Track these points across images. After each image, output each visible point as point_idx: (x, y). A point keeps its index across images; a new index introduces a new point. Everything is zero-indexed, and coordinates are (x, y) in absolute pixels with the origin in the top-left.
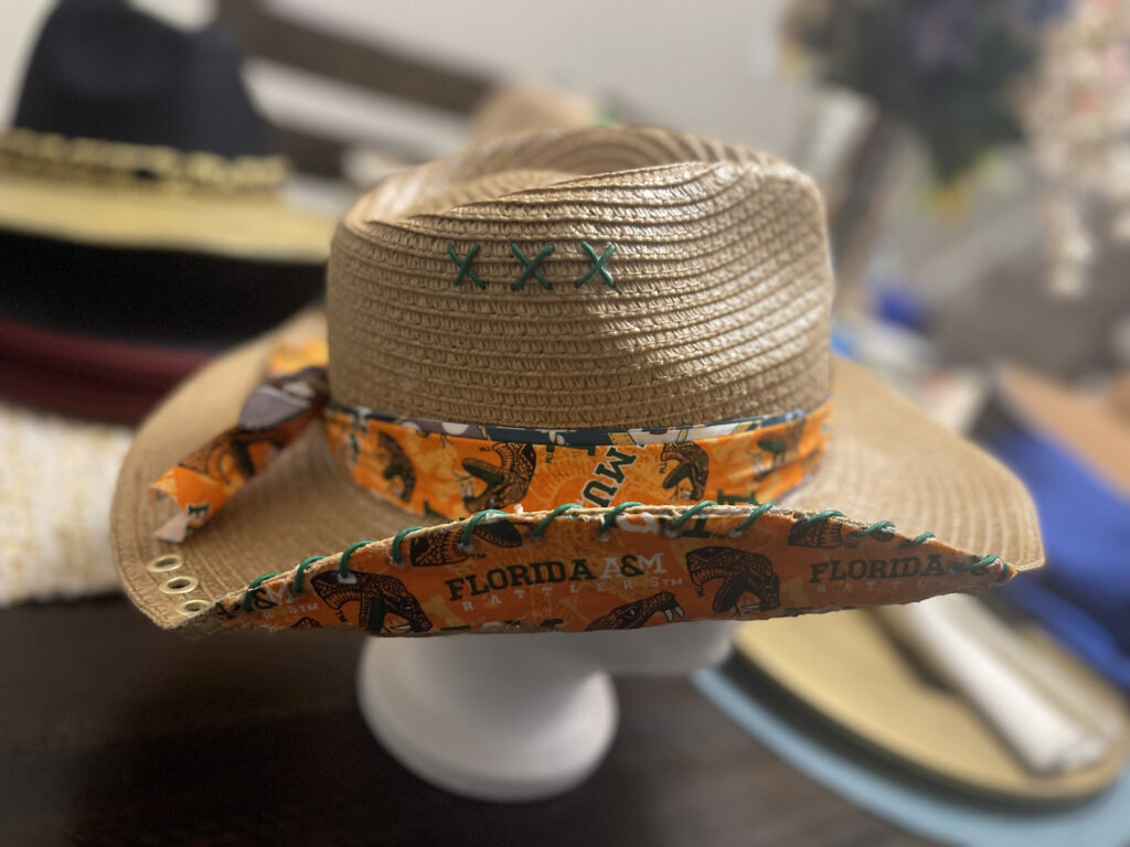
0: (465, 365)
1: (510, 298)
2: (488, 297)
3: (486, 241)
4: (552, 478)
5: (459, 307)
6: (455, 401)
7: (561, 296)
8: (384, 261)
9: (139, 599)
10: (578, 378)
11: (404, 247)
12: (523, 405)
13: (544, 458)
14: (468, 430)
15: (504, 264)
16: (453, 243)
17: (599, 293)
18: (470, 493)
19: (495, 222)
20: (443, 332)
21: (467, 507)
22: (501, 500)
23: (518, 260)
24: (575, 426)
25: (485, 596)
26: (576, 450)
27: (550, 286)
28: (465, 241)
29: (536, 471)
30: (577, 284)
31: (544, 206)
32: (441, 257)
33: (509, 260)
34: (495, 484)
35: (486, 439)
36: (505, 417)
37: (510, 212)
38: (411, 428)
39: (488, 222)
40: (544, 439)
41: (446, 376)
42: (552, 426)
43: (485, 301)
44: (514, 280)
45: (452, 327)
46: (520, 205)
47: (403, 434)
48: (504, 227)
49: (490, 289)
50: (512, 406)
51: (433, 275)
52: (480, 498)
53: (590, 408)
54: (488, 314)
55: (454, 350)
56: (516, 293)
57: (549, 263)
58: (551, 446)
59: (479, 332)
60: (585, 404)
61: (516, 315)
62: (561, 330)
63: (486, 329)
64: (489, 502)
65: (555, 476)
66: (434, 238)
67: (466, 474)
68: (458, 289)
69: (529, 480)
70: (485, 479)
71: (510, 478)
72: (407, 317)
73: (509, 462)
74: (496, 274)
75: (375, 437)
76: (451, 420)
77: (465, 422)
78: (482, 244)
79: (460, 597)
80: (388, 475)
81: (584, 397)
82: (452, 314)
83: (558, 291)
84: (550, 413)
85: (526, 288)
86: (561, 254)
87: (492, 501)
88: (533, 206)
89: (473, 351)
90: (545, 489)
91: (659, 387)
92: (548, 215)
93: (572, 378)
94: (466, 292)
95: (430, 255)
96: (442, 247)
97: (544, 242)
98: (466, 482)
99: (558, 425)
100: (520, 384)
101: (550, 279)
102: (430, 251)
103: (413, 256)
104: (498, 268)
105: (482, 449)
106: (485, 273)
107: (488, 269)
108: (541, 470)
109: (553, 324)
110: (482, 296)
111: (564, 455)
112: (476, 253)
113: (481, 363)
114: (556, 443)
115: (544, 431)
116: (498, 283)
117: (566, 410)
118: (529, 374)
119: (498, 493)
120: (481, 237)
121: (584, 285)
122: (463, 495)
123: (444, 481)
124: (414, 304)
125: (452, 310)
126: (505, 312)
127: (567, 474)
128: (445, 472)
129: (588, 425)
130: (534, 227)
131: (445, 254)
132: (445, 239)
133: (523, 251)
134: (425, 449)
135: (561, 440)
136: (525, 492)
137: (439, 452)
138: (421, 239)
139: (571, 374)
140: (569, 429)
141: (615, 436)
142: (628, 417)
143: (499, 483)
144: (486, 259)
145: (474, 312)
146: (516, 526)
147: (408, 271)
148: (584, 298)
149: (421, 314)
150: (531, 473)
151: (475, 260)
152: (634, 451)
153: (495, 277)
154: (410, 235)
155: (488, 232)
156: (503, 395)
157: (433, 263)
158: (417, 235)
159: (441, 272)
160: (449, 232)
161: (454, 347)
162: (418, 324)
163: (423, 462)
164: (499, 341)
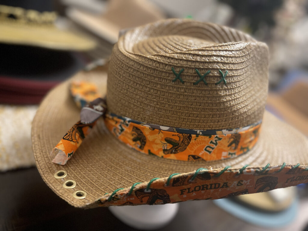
0: (172, 108)
1: (192, 87)
2: (185, 87)
3: (186, 67)
4: (195, 145)
5: (173, 89)
6: (166, 119)
7: (211, 88)
8: (145, 71)
9: (58, 192)
10: (210, 114)
11: (154, 67)
12: (190, 122)
13: (194, 139)
14: (169, 129)
15: (192, 76)
16: (174, 67)
17: (222, 87)
18: (166, 148)
19: (189, 61)
20: (165, 97)
21: (164, 153)
22: (177, 151)
23: (198, 75)
24: (206, 129)
25: (191, 193)
26: (205, 137)
27: (207, 84)
28: (178, 67)
29: (191, 143)
30: (216, 84)
31: (206, 56)
32: (169, 72)
33: (194, 75)
34: (176, 146)
35: (175, 132)
36: (183, 125)
37: (195, 57)
38: (148, 127)
39: (187, 61)
40: (195, 133)
41: (164, 111)
42: (199, 129)
43: (183, 88)
44: (195, 82)
45: (169, 96)
46: (198, 55)
47: (144, 128)
48: (193, 63)
49: (185, 84)
50: (186, 122)
51: (165, 78)
52: (169, 150)
53: (213, 124)
54: (183, 92)
55: (169, 103)
56: (195, 86)
57: (208, 76)
58: (198, 135)
59: (179, 98)
60: (211, 123)
61: (194, 93)
62: (208, 99)
63: (182, 97)
64: (172, 151)
65: (196, 144)
66: (166, 65)
67: (166, 142)
68: (173, 83)
69: (188, 145)
70: (172, 144)
71: (181, 144)
72: (152, 91)
73: (182, 140)
74: (189, 79)
75: (131, 128)
76: (162, 125)
77: (168, 126)
78: (185, 68)
79: (183, 194)
80: (134, 140)
81: (211, 120)
82: (170, 91)
83: (210, 86)
84: (198, 125)
85: (199, 85)
86: (213, 74)
87: (173, 151)
88: (203, 56)
89: (175, 104)
90: (192, 148)
91: (234, 117)
92: (208, 59)
93: (208, 114)
94: (176, 84)
95: (165, 71)
96: (170, 68)
97: (207, 69)
98: (165, 145)
99: (201, 129)
100: (191, 115)
101: (208, 82)
102: (165, 69)
103: (157, 70)
104: (189, 77)
105: (173, 135)
106: (184, 79)
107: (186, 77)
108: (192, 142)
109: (206, 97)
110: (182, 86)
111: (201, 138)
112: (182, 72)
113: (178, 108)
114: (199, 134)
115: (196, 130)
116: (189, 82)
117: (205, 124)
118: (195, 112)
119: (176, 149)
120: (185, 66)
121: (218, 85)
122: (163, 148)
123: (157, 144)
124: (156, 87)
125: (171, 90)
126: (189, 92)
127: (200, 144)
128: (158, 141)
129: (210, 129)
130: (203, 63)
131: (170, 71)
132: (170, 65)
133: (199, 71)
134: (151, 134)
135: (201, 133)
136: (186, 148)
137: (157, 135)
138: (161, 64)
139: (209, 113)
140: (204, 130)
141: (218, 132)
142: (223, 126)
143: (177, 146)
144: (186, 74)
145: (178, 91)
146: (210, 174)
147: (155, 75)
148: (218, 89)
149: (157, 90)
150: (189, 143)
151: (182, 74)
152: (223, 137)
153: (188, 80)
154: (156, 62)
155: (187, 65)
156: (184, 119)
157: (165, 73)
158: (159, 62)
159: (168, 77)
160: (173, 63)
161: (169, 102)
162: (156, 94)
163: (150, 137)
164: (186, 101)
